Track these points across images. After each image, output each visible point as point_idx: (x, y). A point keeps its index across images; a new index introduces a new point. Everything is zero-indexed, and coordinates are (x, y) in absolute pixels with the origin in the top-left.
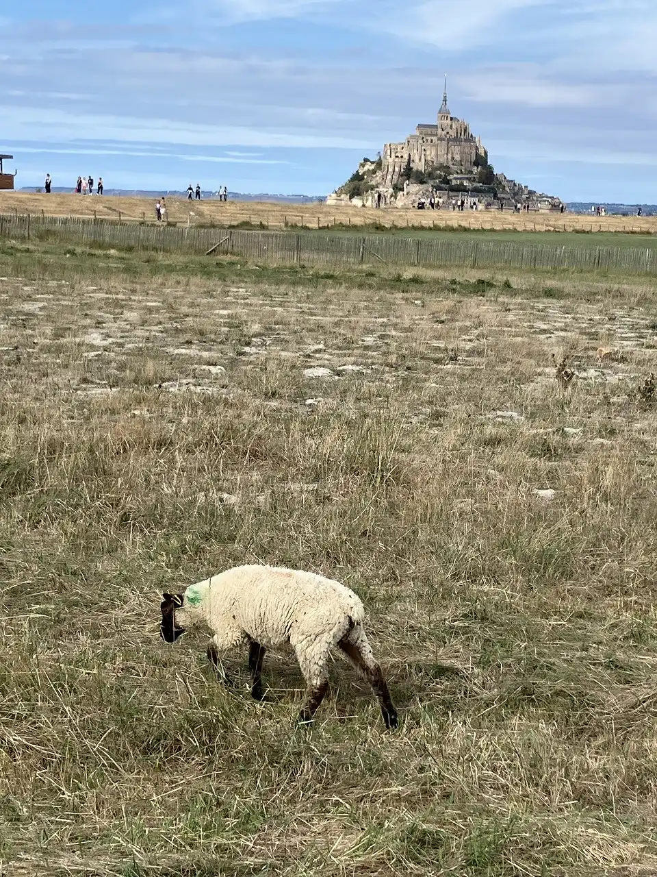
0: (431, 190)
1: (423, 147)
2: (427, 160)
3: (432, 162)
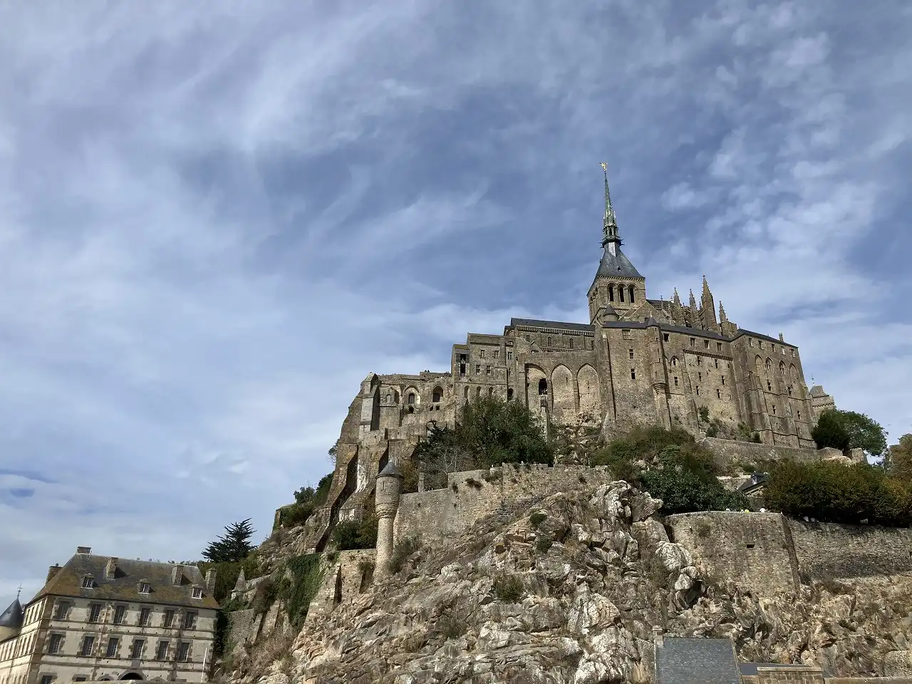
1: (535, 374)
2: (563, 427)
3: (589, 431)
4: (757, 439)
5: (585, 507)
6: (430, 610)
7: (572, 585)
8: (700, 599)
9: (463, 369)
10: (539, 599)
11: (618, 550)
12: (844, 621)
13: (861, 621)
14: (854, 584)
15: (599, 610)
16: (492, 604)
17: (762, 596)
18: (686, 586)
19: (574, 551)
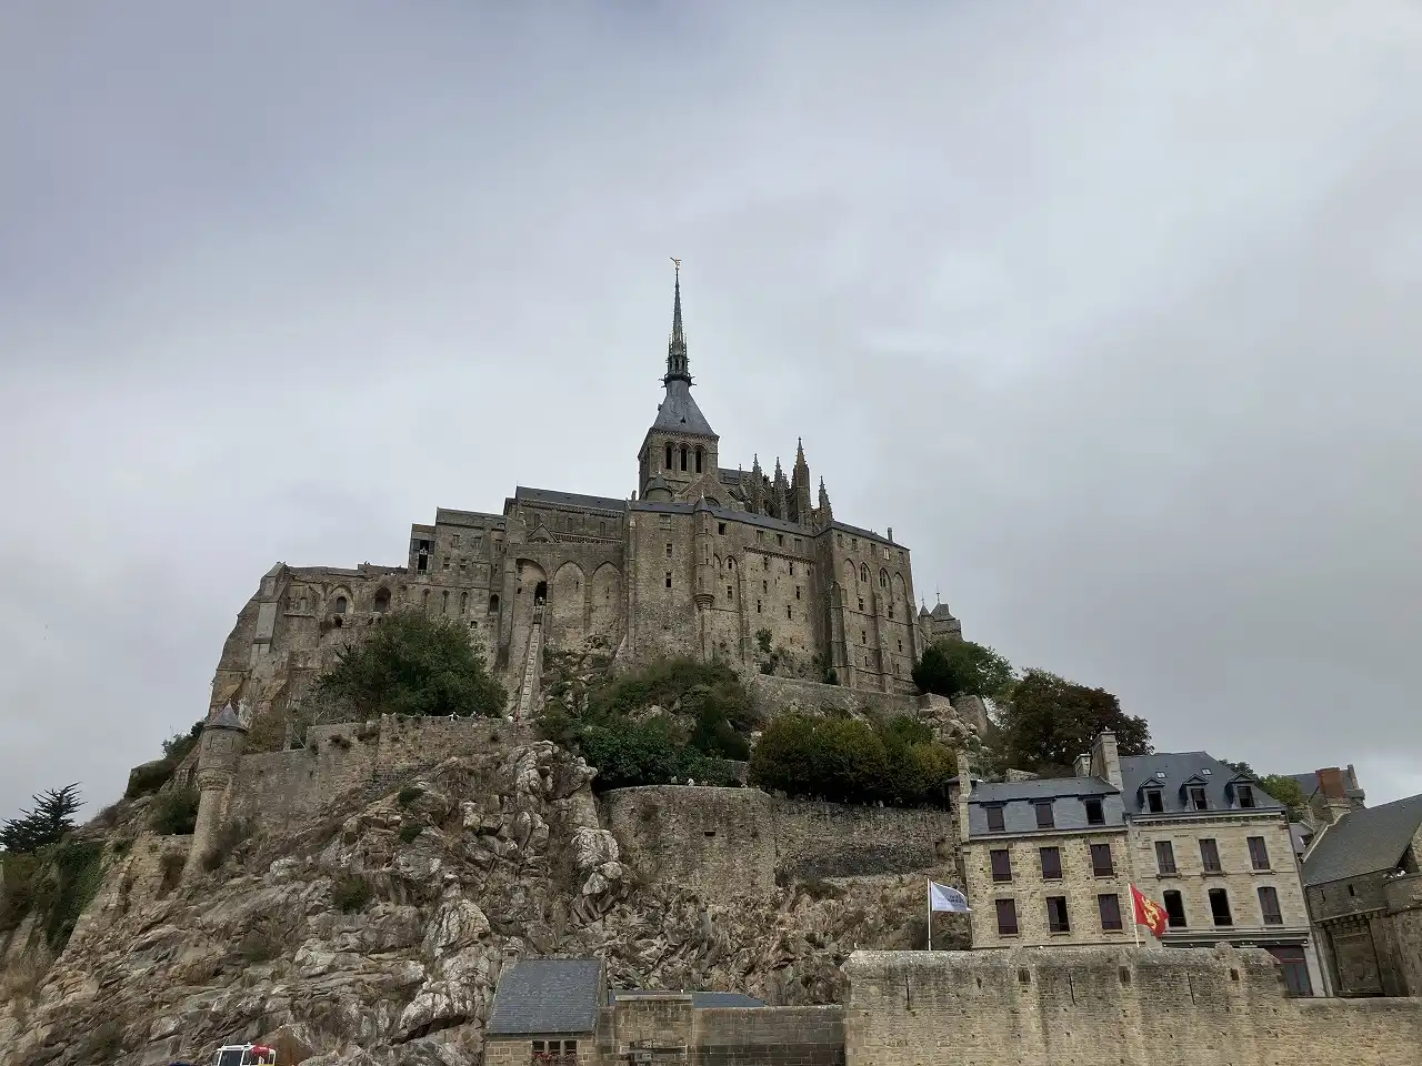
0: (528, 774)
1: (530, 576)
2: (562, 655)
3: (600, 662)
4: (832, 680)
5: (486, 779)
6: (236, 923)
7: (438, 889)
8: (617, 907)
9: (423, 563)
10: (391, 907)
11: (517, 839)
12: (813, 935)
13: (836, 935)
14: (851, 886)
15: (462, 923)
16: (323, 914)
17: (713, 903)
18: (597, 890)
19: (450, 841)
